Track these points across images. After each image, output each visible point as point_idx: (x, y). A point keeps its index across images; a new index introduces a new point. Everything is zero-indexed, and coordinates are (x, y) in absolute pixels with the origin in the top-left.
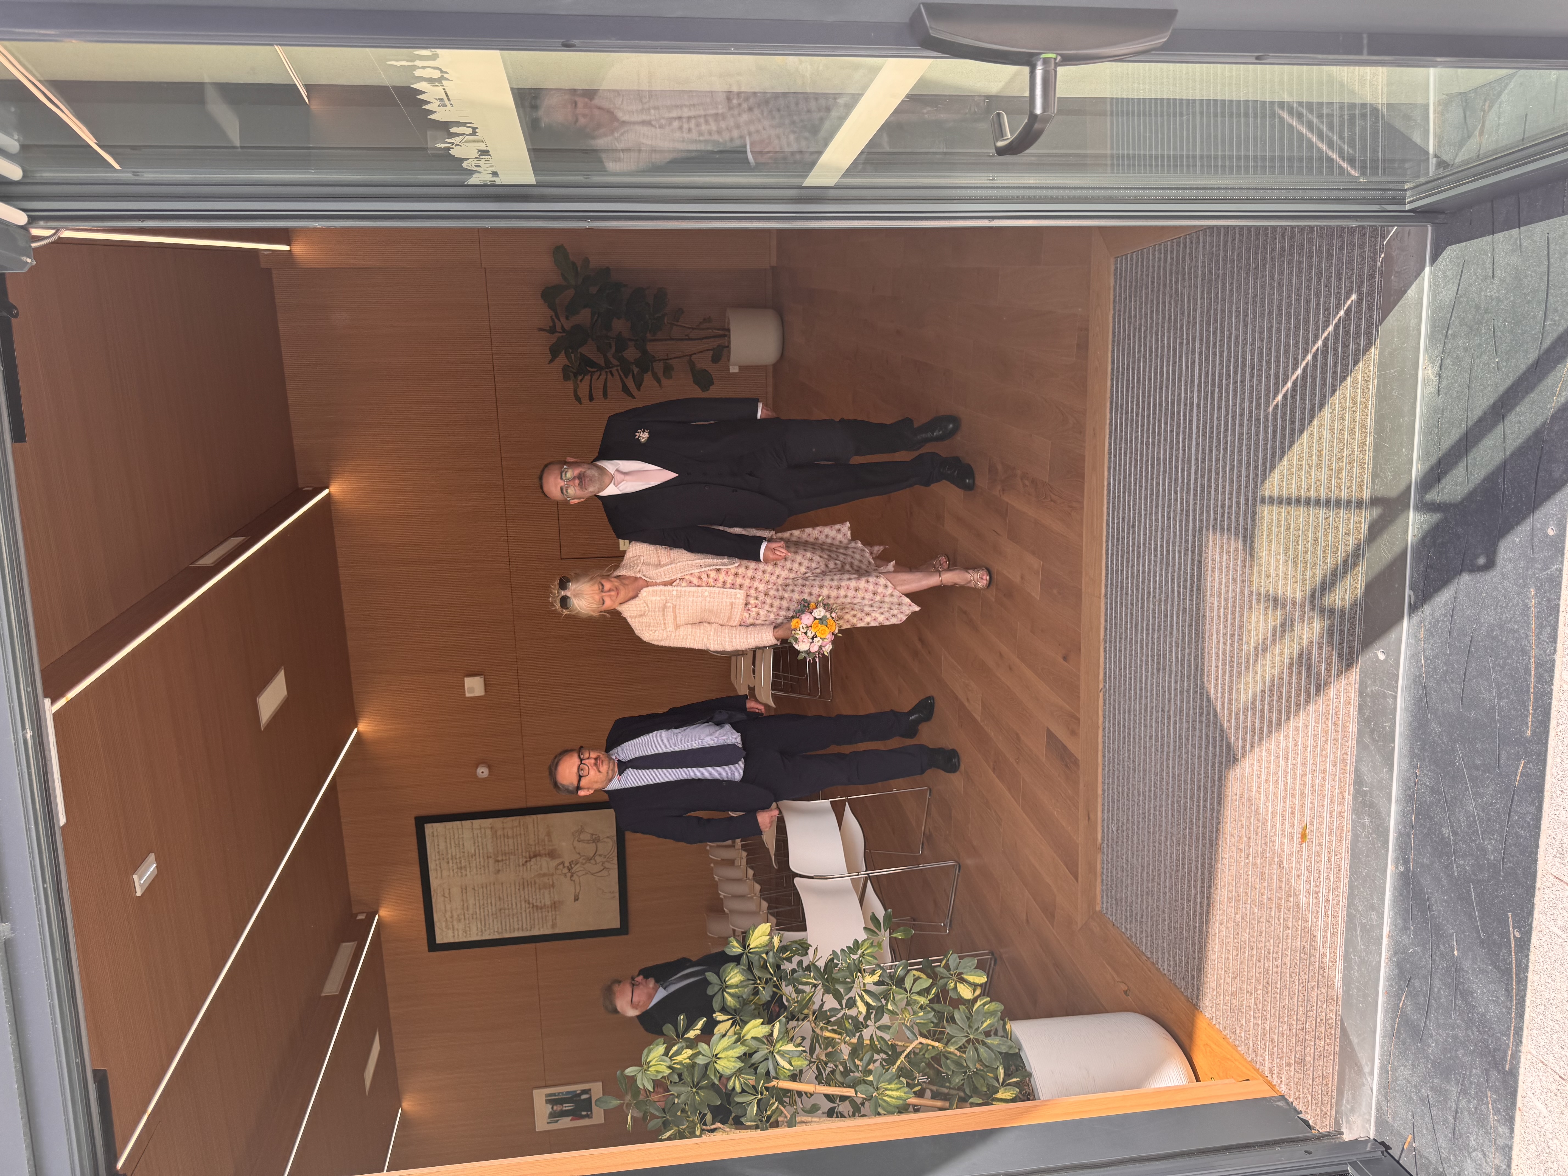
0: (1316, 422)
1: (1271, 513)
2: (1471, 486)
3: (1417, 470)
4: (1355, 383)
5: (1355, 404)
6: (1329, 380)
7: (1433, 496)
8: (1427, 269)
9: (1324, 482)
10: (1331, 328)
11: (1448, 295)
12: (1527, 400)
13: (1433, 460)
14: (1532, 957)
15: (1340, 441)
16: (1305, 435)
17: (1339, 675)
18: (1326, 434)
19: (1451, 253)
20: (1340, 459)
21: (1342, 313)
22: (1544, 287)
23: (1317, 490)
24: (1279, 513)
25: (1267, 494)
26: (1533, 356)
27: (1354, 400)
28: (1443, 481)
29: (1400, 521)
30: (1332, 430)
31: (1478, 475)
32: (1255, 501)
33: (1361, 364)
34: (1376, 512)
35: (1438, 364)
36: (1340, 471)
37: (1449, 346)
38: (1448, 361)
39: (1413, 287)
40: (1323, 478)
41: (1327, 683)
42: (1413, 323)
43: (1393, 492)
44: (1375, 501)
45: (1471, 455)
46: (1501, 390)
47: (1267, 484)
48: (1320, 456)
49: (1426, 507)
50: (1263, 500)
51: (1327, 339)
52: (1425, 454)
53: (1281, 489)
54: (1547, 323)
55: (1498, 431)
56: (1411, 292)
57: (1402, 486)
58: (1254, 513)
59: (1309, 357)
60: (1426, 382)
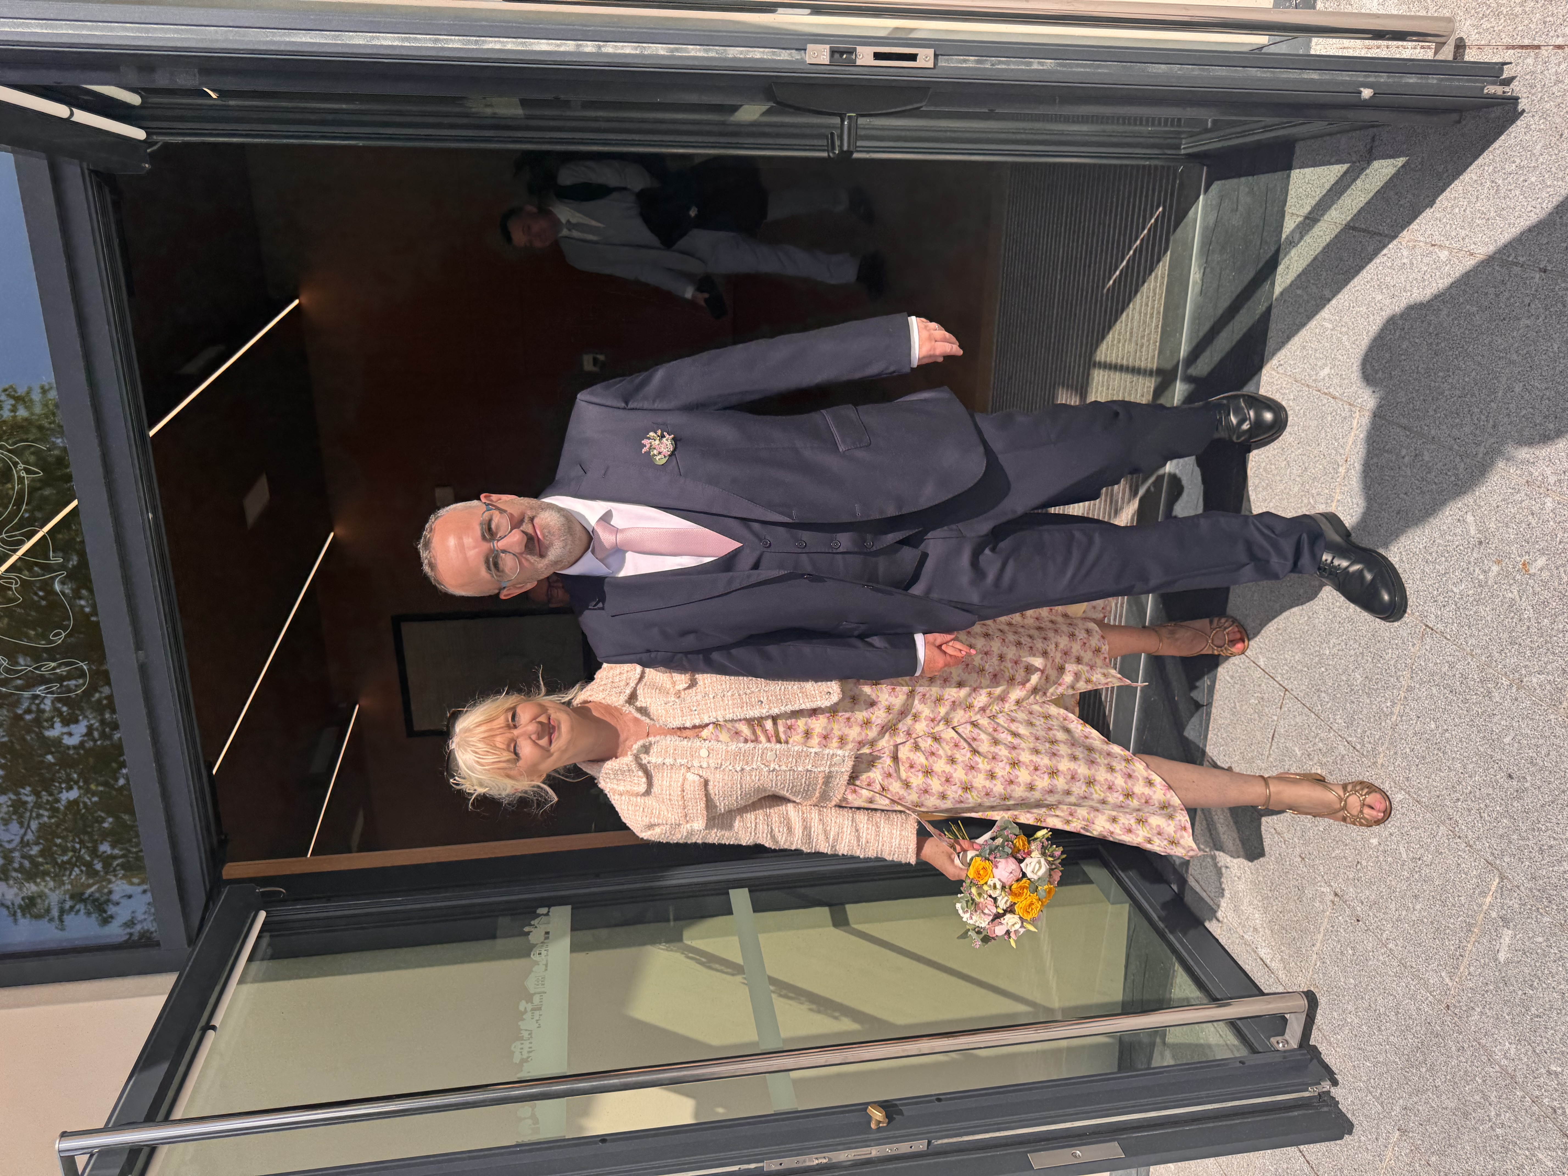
0: (1131, 306)
1: (1098, 375)
2: (1212, 366)
3: (1184, 351)
4: (1156, 277)
5: (1155, 294)
6: (1142, 274)
7: (1192, 371)
8: (1201, 197)
9: (1132, 353)
10: (1146, 232)
11: (1212, 219)
12: (1246, 306)
13: (1194, 344)
14: (1215, 697)
15: (1145, 322)
16: (1124, 315)
17: (1129, 501)
18: (1137, 316)
19: (1216, 186)
20: (1143, 337)
21: (1153, 221)
22: (1262, 224)
23: (1128, 360)
24: (1104, 376)
25: (1098, 359)
26: (1252, 274)
27: (1154, 290)
28: (1198, 361)
29: (1171, 389)
30: (1140, 313)
31: (1217, 358)
32: (1090, 364)
33: (1161, 264)
34: (1159, 379)
35: (1202, 271)
36: (1142, 346)
37: (1209, 258)
38: (1208, 270)
39: (1193, 209)
40: (1132, 350)
41: (1122, 508)
42: (1191, 236)
43: (1168, 366)
44: (1159, 372)
45: (1215, 342)
46: (1234, 296)
47: (1098, 352)
48: (1131, 333)
49: (1188, 379)
50: (1094, 366)
51: (1142, 240)
52: (1190, 339)
53: (1106, 356)
54: (1262, 251)
55: (1229, 327)
56: (1191, 213)
57: (1175, 362)
58: (1088, 375)
59: (1131, 252)
60: (1195, 283)
